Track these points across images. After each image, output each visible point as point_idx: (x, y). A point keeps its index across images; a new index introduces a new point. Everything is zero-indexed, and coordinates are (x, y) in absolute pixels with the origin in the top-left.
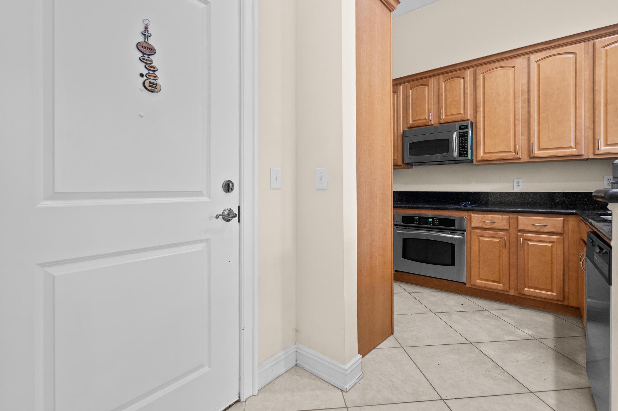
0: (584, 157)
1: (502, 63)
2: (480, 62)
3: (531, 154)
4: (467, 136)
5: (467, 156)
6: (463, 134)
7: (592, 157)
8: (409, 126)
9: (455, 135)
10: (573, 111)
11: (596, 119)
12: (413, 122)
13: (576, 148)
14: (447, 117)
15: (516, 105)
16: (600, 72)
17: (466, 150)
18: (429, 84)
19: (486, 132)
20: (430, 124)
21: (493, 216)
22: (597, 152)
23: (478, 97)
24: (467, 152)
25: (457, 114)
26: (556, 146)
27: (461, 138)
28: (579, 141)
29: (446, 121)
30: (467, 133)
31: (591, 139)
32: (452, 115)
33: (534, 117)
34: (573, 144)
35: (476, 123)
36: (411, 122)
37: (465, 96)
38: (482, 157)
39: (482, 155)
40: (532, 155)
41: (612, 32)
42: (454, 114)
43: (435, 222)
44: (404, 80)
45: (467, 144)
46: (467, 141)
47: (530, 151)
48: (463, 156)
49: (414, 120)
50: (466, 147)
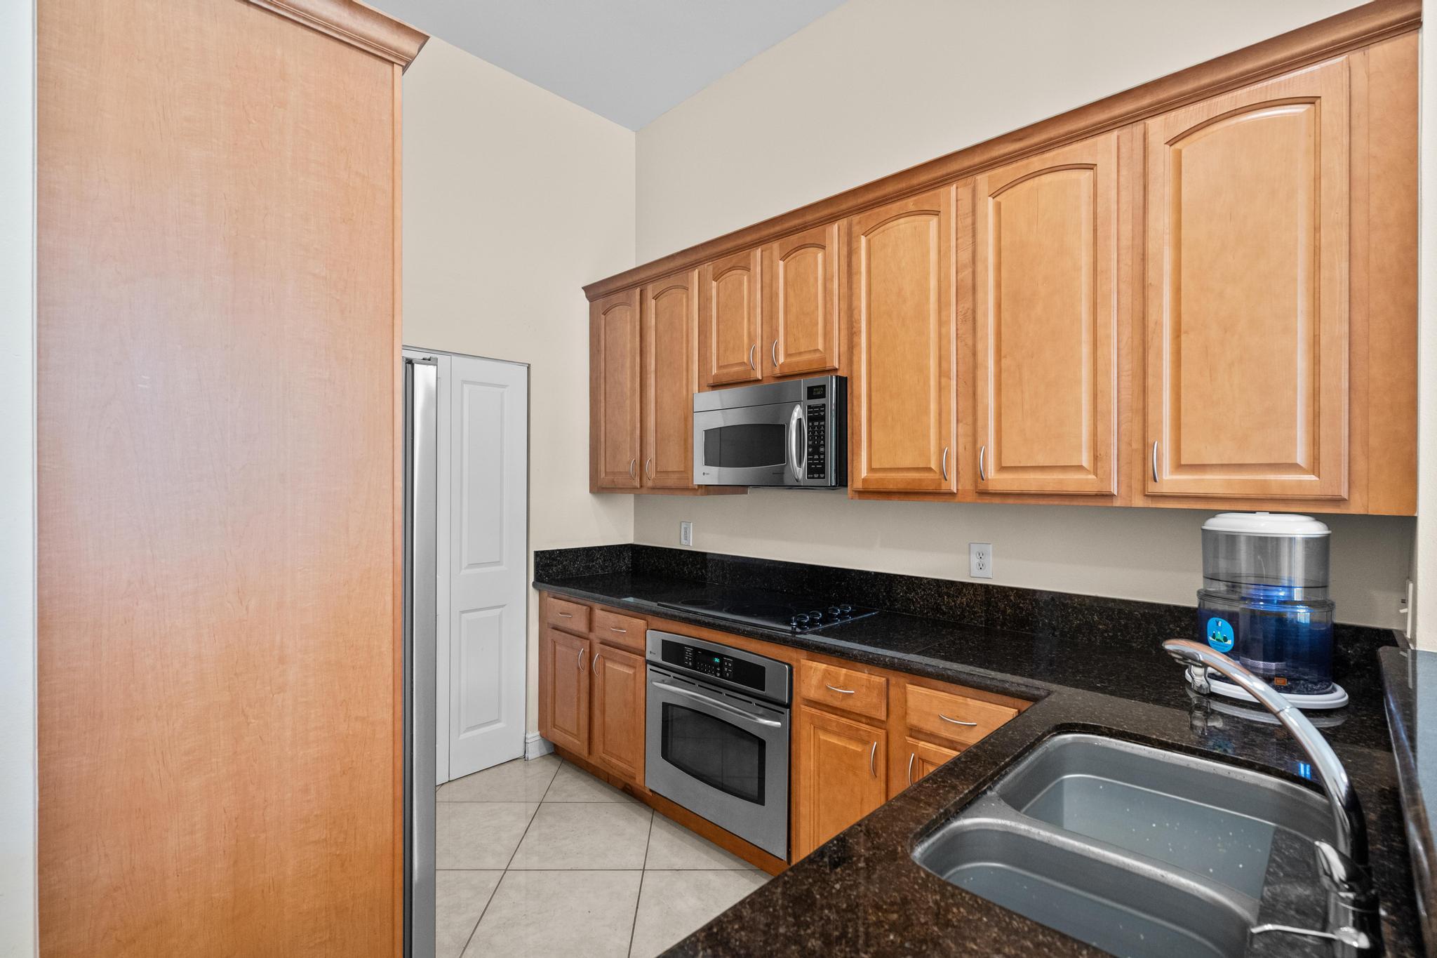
0: (1118, 503)
1: (910, 204)
3: (980, 480)
4: (823, 418)
5: (824, 477)
6: (816, 412)
7: (1139, 502)
8: (712, 381)
9: (798, 413)
10: (1085, 350)
11: (1151, 381)
12: (720, 372)
13: (1096, 473)
14: (789, 360)
15: (944, 330)
17: (822, 459)
18: (750, 264)
19: (873, 407)
20: (752, 379)
22: (1153, 488)
23: (855, 304)
24: (823, 464)
25: (810, 351)
26: (1041, 460)
27: (810, 424)
28: (1101, 451)
29: (787, 371)
30: (824, 411)
31: (1137, 445)
32: (800, 353)
33: (987, 368)
34: (1085, 460)
35: (852, 378)
36: (714, 371)
37: (828, 299)
38: (865, 480)
39: (864, 473)
40: (981, 487)
41: (1195, 90)
42: (803, 350)
43: (726, 669)
44: (702, 254)
45: (824, 442)
46: (824, 432)
47: (979, 476)
48: (816, 476)
49: (720, 365)
50: (822, 449)
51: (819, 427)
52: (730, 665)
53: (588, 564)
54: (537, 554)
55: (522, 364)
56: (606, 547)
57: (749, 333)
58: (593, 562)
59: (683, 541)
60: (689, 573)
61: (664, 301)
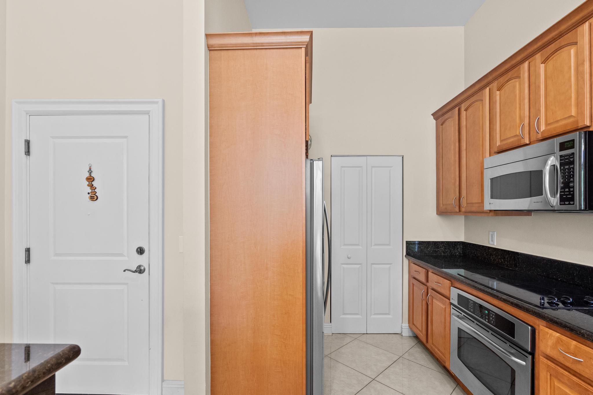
4: (573, 163)
5: (573, 204)
6: (567, 159)
8: (496, 150)
9: (551, 162)
12: (502, 143)
14: (549, 127)
17: (572, 191)
18: (521, 73)
20: (522, 144)
24: (573, 195)
25: (565, 118)
27: (562, 168)
29: (546, 135)
30: (573, 157)
32: (557, 121)
37: (580, 78)
42: (559, 119)
43: (491, 318)
44: (490, 78)
45: (574, 179)
46: (573, 172)
48: (566, 203)
49: (502, 139)
50: (571, 185)
51: (569, 169)
52: (494, 316)
53: (435, 249)
54: (407, 242)
55: (400, 156)
56: (446, 242)
57: (520, 117)
58: (438, 248)
59: (491, 242)
60: (494, 260)
61: (470, 110)
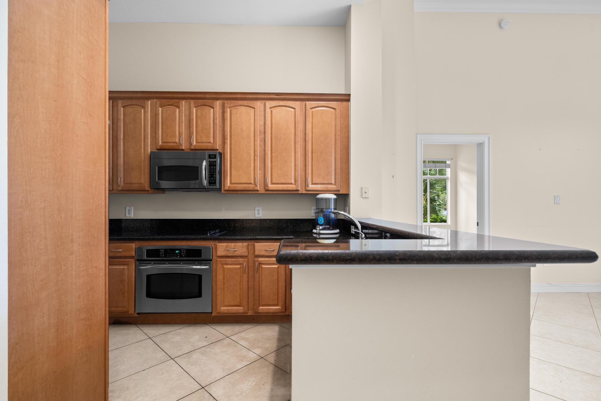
0: (300, 192)
1: (245, 103)
2: (228, 96)
3: (266, 186)
4: (215, 166)
5: (216, 185)
6: (212, 163)
7: (304, 192)
8: (159, 147)
9: (204, 163)
10: (293, 154)
11: (307, 163)
12: (164, 144)
13: (295, 185)
14: (198, 144)
15: (256, 143)
16: (309, 127)
17: (215, 179)
18: (180, 105)
19: (232, 164)
20: (180, 149)
21: (236, 244)
22: (308, 189)
23: (226, 129)
24: (215, 181)
25: (207, 142)
26: (283, 181)
27: (210, 167)
28: (297, 179)
29: (197, 148)
30: (216, 163)
31: (304, 178)
32: (203, 142)
33: (268, 155)
34: (293, 182)
35: (224, 153)
36: (160, 144)
37: (215, 125)
38: (229, 187)
39: (229, 185)
40: (267, 188)
42: (204, 141)
43: (182, 254)
45: (216, 173)
46: (216, 170)
47: (265, 185)
48: (212, 185)
49: (163, 141)
50: (215, 176)
51: (213, 168)
52: (184, 252)
57: (179, 132)
59: (127, 215)
